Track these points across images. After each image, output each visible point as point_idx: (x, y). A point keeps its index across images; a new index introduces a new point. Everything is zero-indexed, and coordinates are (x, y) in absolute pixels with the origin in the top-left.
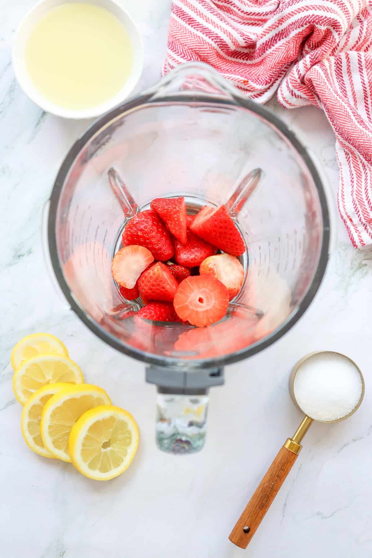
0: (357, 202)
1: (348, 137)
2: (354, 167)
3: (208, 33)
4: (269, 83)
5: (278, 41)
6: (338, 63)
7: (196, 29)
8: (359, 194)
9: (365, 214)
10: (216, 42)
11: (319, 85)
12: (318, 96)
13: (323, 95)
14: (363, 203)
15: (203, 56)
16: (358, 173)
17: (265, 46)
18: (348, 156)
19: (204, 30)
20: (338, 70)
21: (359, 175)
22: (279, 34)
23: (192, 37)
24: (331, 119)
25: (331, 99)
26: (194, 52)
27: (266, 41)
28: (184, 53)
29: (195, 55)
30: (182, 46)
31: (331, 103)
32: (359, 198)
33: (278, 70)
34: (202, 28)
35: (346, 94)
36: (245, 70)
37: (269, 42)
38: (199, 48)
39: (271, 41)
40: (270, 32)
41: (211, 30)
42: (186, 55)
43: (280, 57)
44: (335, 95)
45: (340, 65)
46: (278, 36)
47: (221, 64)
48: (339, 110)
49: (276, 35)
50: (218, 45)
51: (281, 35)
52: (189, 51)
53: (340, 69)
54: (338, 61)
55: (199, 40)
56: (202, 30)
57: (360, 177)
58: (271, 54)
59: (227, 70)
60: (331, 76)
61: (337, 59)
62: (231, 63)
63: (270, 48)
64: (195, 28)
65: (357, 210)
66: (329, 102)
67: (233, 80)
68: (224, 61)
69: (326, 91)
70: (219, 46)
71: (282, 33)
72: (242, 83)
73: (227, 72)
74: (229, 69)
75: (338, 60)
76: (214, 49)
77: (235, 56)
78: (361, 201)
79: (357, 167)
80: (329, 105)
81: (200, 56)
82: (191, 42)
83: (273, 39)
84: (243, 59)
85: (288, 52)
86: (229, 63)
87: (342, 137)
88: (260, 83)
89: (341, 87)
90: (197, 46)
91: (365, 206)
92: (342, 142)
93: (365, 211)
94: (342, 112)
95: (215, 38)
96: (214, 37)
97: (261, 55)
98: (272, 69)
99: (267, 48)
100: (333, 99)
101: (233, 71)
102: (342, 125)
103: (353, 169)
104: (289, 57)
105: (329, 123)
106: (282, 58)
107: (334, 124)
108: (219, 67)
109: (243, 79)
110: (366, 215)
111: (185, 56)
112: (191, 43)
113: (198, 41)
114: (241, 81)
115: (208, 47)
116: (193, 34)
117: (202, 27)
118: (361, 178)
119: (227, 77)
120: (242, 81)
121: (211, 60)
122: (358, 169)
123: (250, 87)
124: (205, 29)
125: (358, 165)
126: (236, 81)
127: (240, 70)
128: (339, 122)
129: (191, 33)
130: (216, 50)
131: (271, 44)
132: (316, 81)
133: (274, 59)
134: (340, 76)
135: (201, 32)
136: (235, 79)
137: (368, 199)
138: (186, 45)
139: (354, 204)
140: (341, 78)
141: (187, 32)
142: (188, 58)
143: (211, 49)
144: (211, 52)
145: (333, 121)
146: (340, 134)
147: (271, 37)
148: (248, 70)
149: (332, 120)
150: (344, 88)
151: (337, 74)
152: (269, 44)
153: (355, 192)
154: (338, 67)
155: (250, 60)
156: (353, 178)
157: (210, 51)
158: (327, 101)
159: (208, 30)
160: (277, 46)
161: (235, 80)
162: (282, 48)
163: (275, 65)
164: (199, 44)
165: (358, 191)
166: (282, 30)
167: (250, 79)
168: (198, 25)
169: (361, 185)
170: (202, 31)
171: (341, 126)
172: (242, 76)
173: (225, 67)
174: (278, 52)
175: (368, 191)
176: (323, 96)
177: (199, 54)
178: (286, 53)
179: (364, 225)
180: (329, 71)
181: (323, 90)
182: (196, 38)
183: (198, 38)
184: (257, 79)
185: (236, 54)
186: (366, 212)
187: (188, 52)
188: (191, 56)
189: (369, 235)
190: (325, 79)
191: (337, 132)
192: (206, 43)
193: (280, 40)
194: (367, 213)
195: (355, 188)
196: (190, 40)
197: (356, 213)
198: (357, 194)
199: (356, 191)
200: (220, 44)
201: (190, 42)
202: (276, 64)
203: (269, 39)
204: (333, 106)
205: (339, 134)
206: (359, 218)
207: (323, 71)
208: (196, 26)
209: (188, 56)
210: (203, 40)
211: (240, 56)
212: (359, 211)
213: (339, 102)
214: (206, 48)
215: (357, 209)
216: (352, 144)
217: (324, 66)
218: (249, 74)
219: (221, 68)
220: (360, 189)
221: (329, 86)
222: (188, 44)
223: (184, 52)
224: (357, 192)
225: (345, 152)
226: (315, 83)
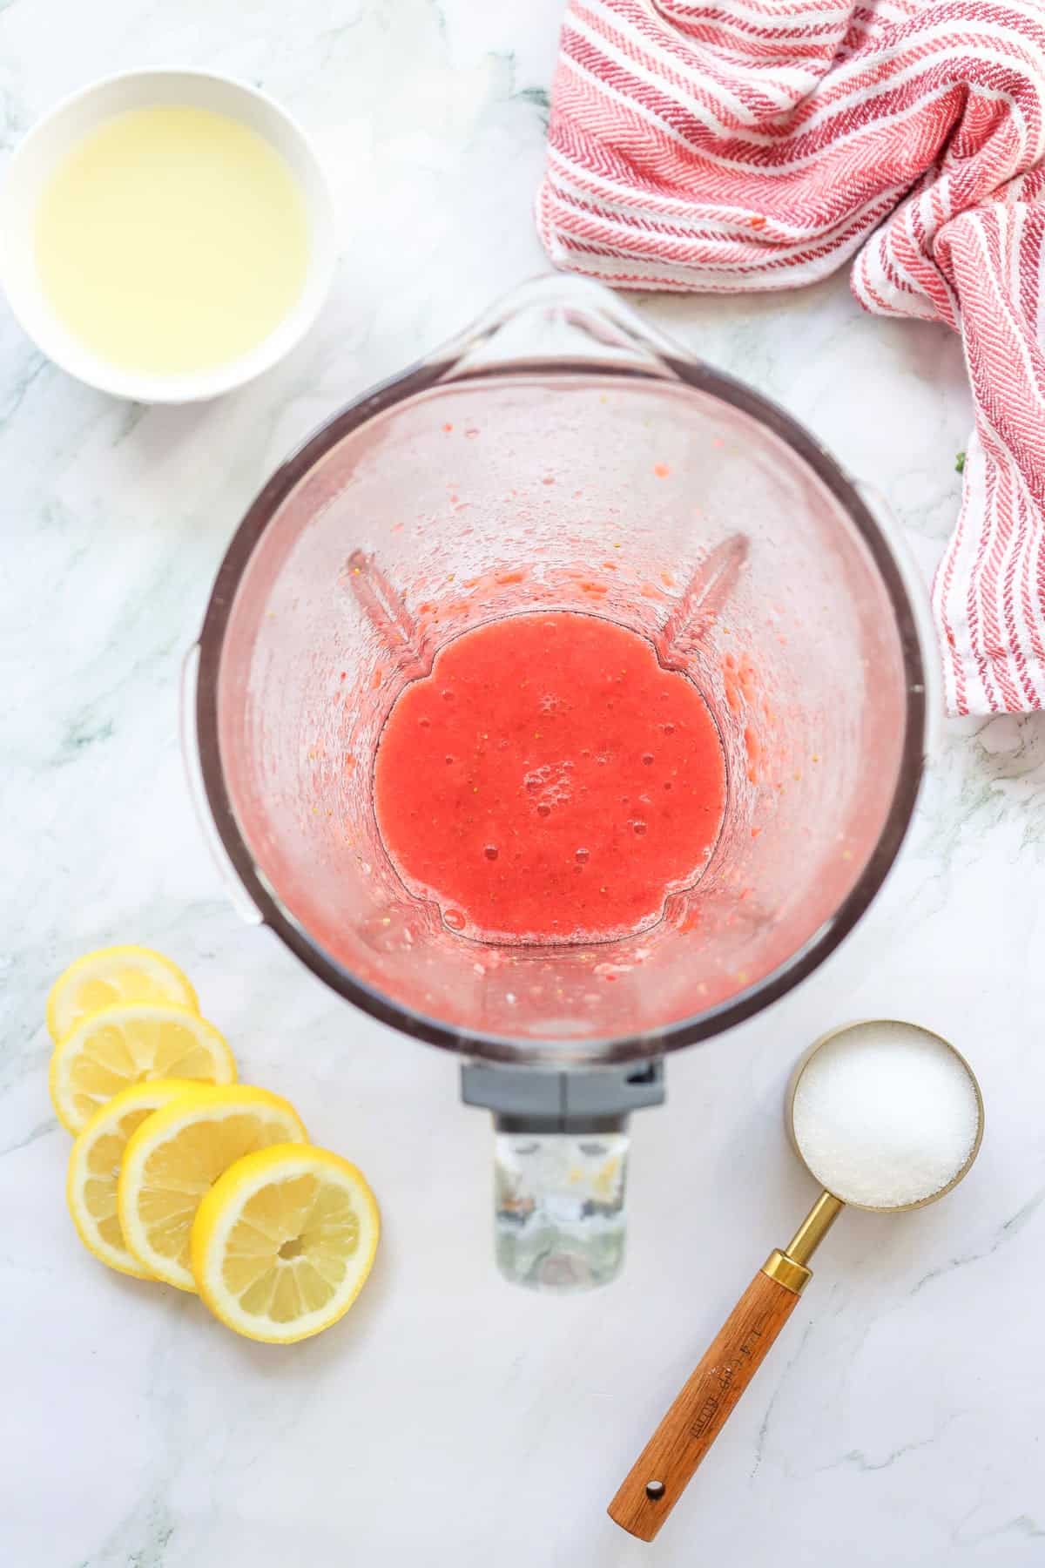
0: (978, 597)
1: (1001, 419)
2: (998, 506)
3: (652, 99)
4: (826, 223)
5: (869, 118)
6: (1034, 226)
7: (621, 90)
8: (990, 576)
9: (990, 631)
10: (676, 123)
11: (966, 263)
12: (955, 291)
13: (969, 292)
14: (992, 602)
15: (642, 162)
16: (1004, 522)
17: (834, 125)
18: (992, 475)
19: (642, 92)
20: (1029, 243)
21: (1005, 529)
22: (875, 102)
23: (611, 113)
24: (973, 361)
25: (986, 309)
26: (617, 152)
27: (840, 113)
28: (589, 155)
29: (621, 160)
30: (585, 138)
31: (984, 320)
32: (987, 587)
33: (858, 191)
34: (638, 87)
35: (1034, 313)
36: (758, 192)
37: (845, 117)
38: (631, 143)
39: (853, 116)
40: (853, 91)
41: (660, 92)
42: (595, 160)
43: (871, 159)
44: (1002, 303)
45: (1037, 231)
46: (873, 106)
47: (690, 180)
48: (997, 341)
49: (868, 102)
50: (680, 130)
51: (881, 106)
52: (604, 149)
53: (1035, 241)
54: (1034, 219)
55: (629, 120)
56: (638, 92)
57: (1005, 535)
58: (845, 149)
59: (709, 195)
60: (1007, 252)
61: (1033, 213)
62: (723, 174)
63: (846, 132)
64: (618, 88)
65: (974, 618)
66: (979, 316)
67: (724, 221)
68: (704, 168)
69: (978, 285)
70: (684, 132)
71: (885, 101)
72: (748, 226)
73: (708, 198)
74: (714, 191)
75: (1035, 216)
76: (670, 143)
77: (735, 154)
78: (990, 595)
79: (1005, 508)
80: (976, 322)
81: (633, 163)
82: (610, 125)
83: (859, 110)
84: (756, 164)
85: (893, 151)
86: (715, 175)
87: (988, 416)
88: (800, 221)
89: (1027, 290)
90: (624, 136)
91: (996, 610)
92: (984, 432)
93: (991, 623)
94: (1005, 350)
95: (672, 112)
96: (669, 109)
97: (816, 147)
98: (843, 186)
99: (838, 130)
100: (992, 309)
101: (724, 194)
102: (996, 384)
103: (994, 510)
104: (894, 163)
105: (965, 373)
106: (877, 161)
107: (977, 376)
108: (686, 188)
109: (751, 214)
110: (990, 636)
111: (592, 163)
112: (610, 128)
113: (627, 123)
114: (745, 220)
115: (654, 138)
116: (612, 104)
117: (639, 84)
118: (1008, 539)
119: (708, 212)
120: (749, 222)
121: (662, 171)
122: (1008, 512)
123: (772, 235)
124: (645, 89)
125: (1008, 503)
126: (732, 223)
127: (743, 192)
128: (991, 374)
129: (608, 102)
130: (675, 142)
131: (849, 124)
132: (962, 253)
133: (853, 160)
134: (1032, 260)
135: (634, 97)
136: (729, 217)
137: (1009, 595)
138: (595, 135)
139: (970, 600)
140: (1033, 266)
141: (599, 100)
142: (601, 167)
143: (661, 144)
144: (663, 149)
145: (976, 369)
146: (984, 408)
147: (853, 105)
148: (766, 191)
149: (974, 365)
150: (1032, 294)
151: (1024, 252)
152: (846, 122)
153: (982, 570)
154: (1031, 235)
155: (775, 165)
156: (988, 534)
157: (659, 147)
158: (974, 311)
159: (654, 92)
160: (866, 130)
161: (729, 221)
162: (880, 138)
163: (853, 177)
164: (629, 132)
165: (990, 570)
166: (887, 94)
167: (771, 214)
168: (626, 80)
169: (1002, 555)
170: (637, 95)
171: (993, 386)
172: (748, 207)
173: (704, 187)
174: (865, 146)
175: (1014, 575)
176: (968, 295)
177: (632, 158)
178: (889, 151)
179: (981, 660)
180: (1002, 238)
181: (971, 280)
182: (622, 116)
183: (628, 114)
184: (789, 213)
185: (739, 150)
186: (995, 627)
187: (602, 153)
188: (610, 162)
189: (987, 691)
190: (988, 254)
191: (979, 398)
192: (648, 128)
193: (875, 117)
194: (994, 631)
195: (985, 561)
196: (607, 119)
197: (969, 623)
198: (986, 574)
199: (986, 567)
200: (686, 129)
201: (605, 126)
202: (856, 174)
203: (849, 110)
204: (986, 329)
205: (981, 406)
206: (973, 639)
207: (987, 232)
208: (622, 83)
209: (603, 162)
210: (639, 120)
211: (747, 156)
212: (976, 622)
213: (1005, 322)
214: (649, 142)
215: (973, 615)
216: (1008, 441)
217: (994, 220)
218: (767, 202)
219: (691, 190)
220: (995, 564)
221: (992, 276)
222: (602, 132)
223: (591, 151)
224: (987, 572)
225: (987, 460)
226: (958, 258)
